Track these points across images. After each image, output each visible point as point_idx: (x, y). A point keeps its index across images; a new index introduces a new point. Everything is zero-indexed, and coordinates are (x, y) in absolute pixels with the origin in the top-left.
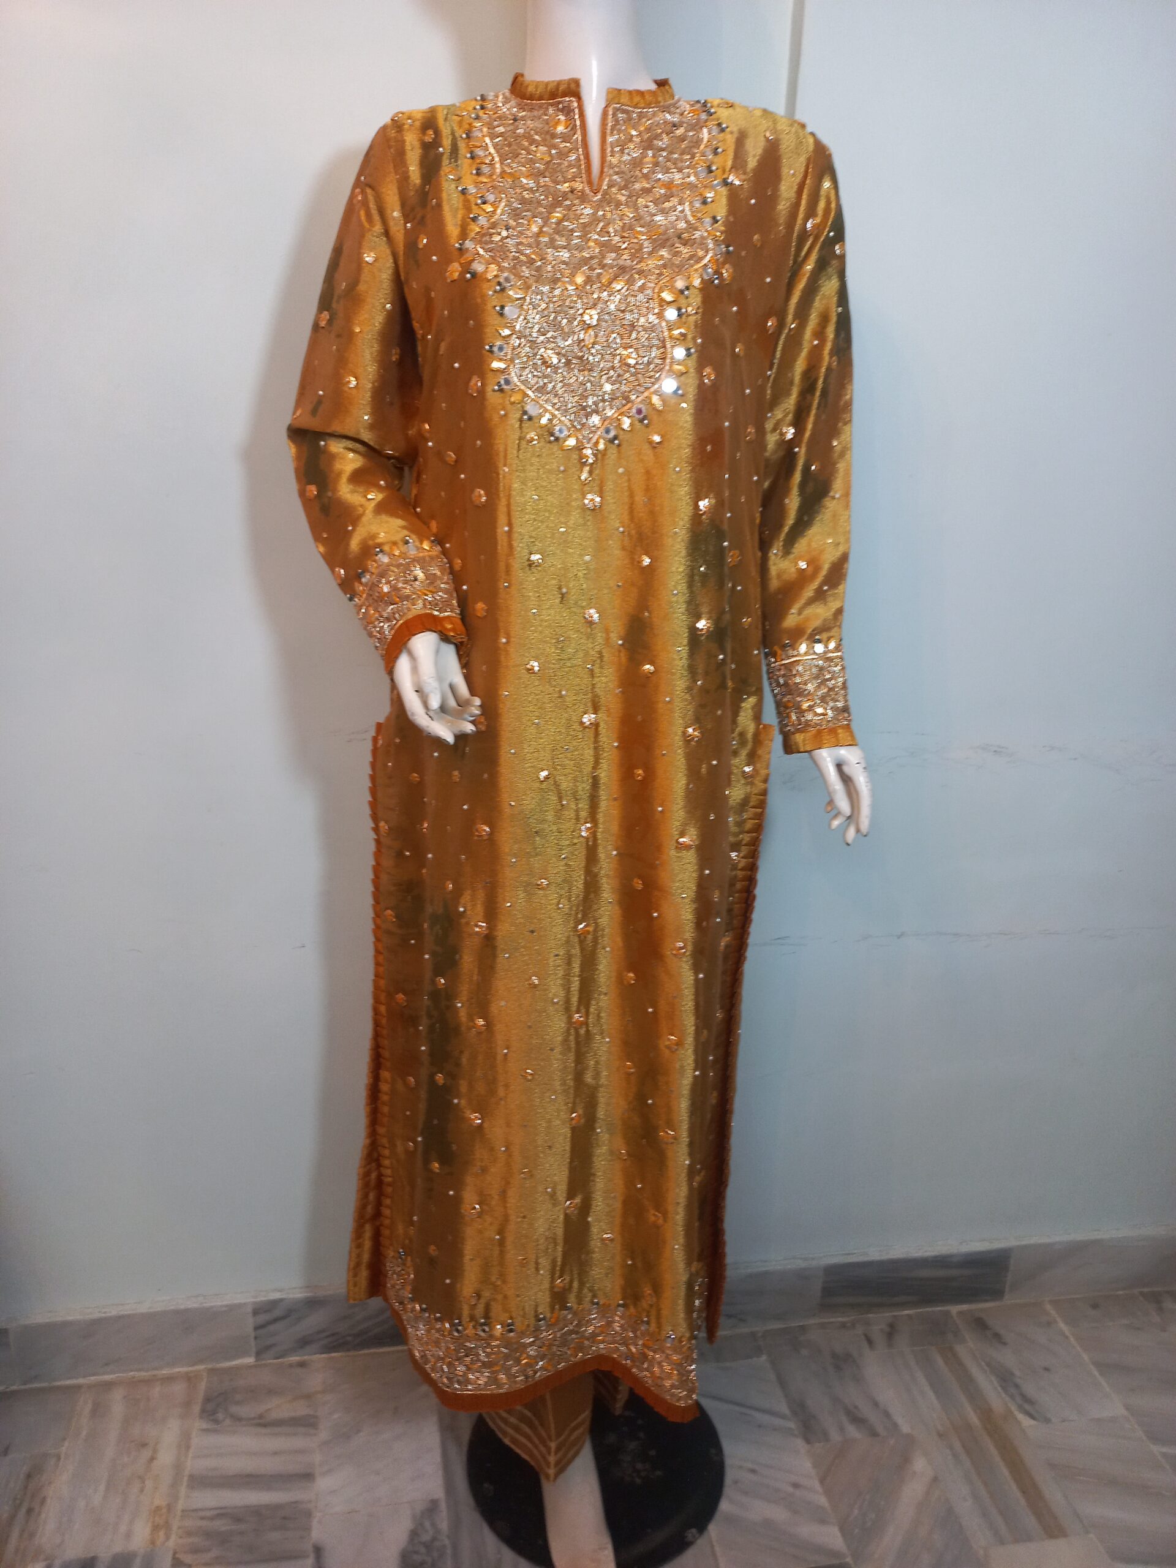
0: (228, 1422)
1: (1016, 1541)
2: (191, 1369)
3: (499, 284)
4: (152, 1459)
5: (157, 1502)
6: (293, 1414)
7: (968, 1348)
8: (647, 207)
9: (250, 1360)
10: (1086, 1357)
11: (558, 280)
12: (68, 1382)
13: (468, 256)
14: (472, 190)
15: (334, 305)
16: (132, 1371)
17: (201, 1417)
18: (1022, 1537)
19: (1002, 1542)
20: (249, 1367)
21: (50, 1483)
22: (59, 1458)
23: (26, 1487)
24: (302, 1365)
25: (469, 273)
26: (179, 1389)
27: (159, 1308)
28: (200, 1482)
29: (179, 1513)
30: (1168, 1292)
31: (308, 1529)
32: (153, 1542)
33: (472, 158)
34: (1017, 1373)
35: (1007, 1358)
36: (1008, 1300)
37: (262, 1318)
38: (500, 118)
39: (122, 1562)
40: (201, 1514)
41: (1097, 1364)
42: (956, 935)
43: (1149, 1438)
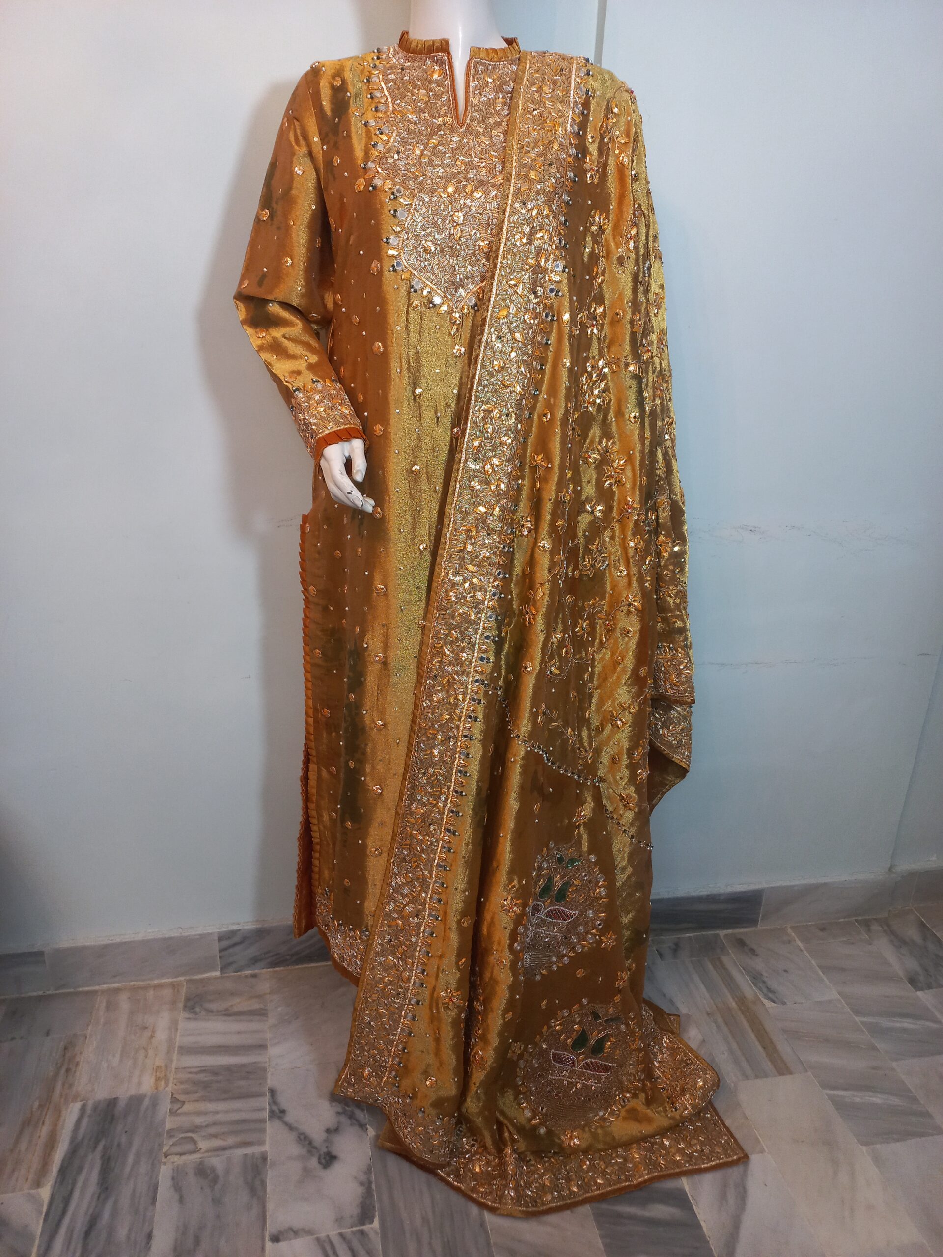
0: (203, 1013)
1: (757, 1077)
2: (175, 979)
3: (393, 194)
4: (152, 1037)
5: (157, 1064)
6: (250, 1008)
7: (731, 959)
8: (498, 136)
10: (813, 962)
11: (435, 190)
12: (87, 989)
13: (370, 174)
14: (372, 123)
15: (274, 205)
16: (132, 981)
17: (184, 1010)
18: (760, 1074)
19: (747, 1078)
20: (216, 978)
21: (81, 1053)
22: (86, 1037)
23: (64, 1056)
24: (254, 976)
25: (372, 186)
26: (167, 993)
27: (150, 937)
28: (186, 1050)
29: (174, 1070)
30: (876, 919)
31: (265, 1078)
32: (157, 1088)
33: (372, 98)
34: (765, 974)
35: (758, 964)
36: (761, 926)
37: (225, 943)
38: (391, 68)
39: (136, 1101)
40: (189, 1070)
41: (820, 967)
42: (722, 664)
43: (853, 1012)
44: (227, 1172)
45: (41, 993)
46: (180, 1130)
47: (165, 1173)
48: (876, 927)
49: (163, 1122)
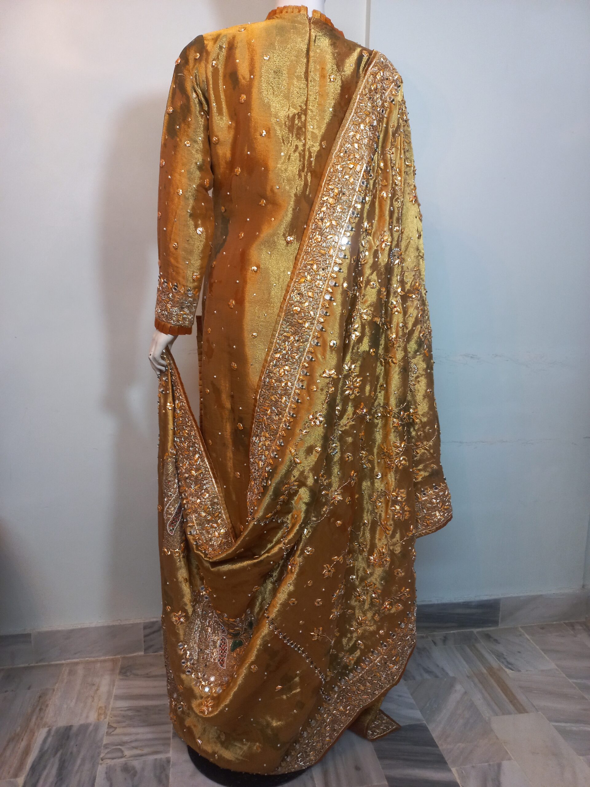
0: (132, 676)
1: (503, 714)
2: (114, 657)
4: (97, 690)
5: (100, 705)
6: (162, 673)
7: (482, 646)
9: (142, 653)
10: (538, 647)
12: (56, 663)
16: (87, 657)
17: (119, 675)
18: (506, 713)
19: (497, 715)
20: (141, 656)
21: (50, 699)
22: (54, 690)
23: (39, 701)
26: (109, 664)
27: (100, 625)
28: (119, 697)
29: (110, 709)
30: (578, 622)
32: (98, 720)
34: (505, 654)
35: (500, 648)
36: (501, 626)
37: (148, 631)
39: (84, 728)
40: (121, 709)
41: (543, 650)
42: (460, 442)
43: (567, 677)
44: (143, 769)
45: (27, 665)
46: (113, 744)
47: (101, 770)
48: (578, 627)
49: (102, 739)
